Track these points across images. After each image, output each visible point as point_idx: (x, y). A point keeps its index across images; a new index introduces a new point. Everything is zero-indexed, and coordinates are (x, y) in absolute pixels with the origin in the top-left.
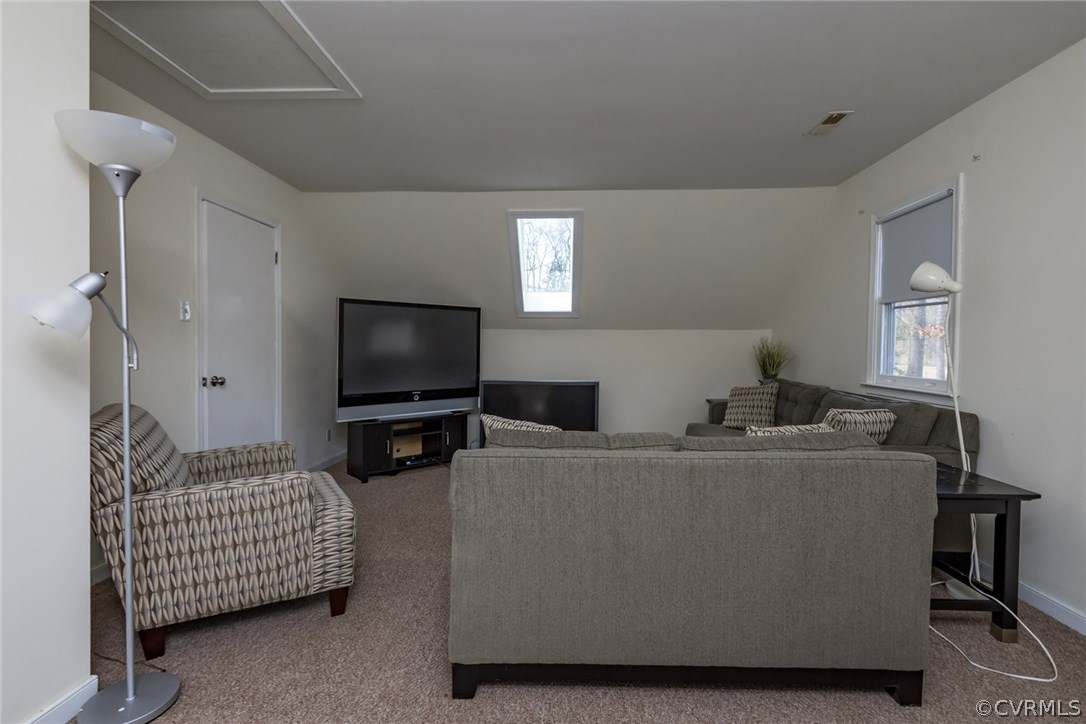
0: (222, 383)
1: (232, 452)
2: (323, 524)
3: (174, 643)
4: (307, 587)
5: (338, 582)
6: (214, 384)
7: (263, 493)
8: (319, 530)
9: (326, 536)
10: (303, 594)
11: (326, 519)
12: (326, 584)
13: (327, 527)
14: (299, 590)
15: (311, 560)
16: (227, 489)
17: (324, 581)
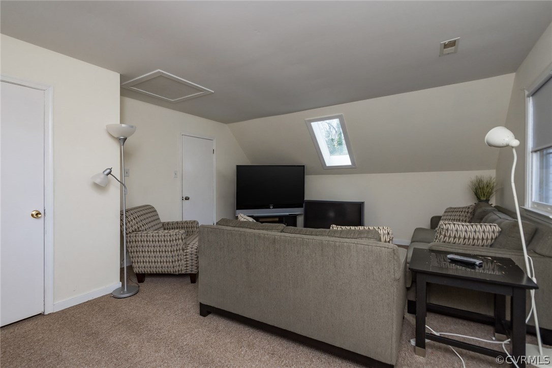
0: (188, 199)
1: (177, 223)
2: (187, 249)
3: (147, 279)
4: (181, 270)
5: (191, 271)
6: (186, 199)
7: (167, 236)
8: (185, 251)
9: (187, 254)
10: (180, 272)
11: (188, 248)
12: (188, 271)
13: (188, 251)
14: (179, 271)
15: (182, 261)
16: (157, 233)
17: (187, 269)
